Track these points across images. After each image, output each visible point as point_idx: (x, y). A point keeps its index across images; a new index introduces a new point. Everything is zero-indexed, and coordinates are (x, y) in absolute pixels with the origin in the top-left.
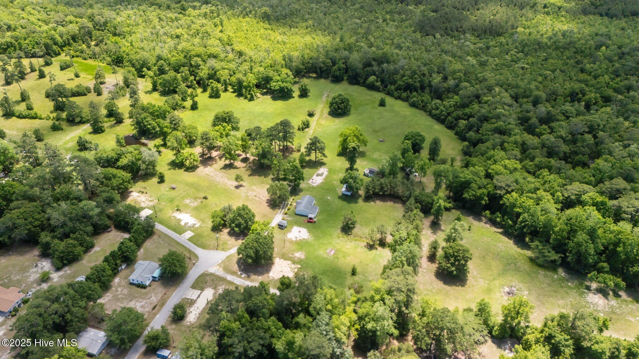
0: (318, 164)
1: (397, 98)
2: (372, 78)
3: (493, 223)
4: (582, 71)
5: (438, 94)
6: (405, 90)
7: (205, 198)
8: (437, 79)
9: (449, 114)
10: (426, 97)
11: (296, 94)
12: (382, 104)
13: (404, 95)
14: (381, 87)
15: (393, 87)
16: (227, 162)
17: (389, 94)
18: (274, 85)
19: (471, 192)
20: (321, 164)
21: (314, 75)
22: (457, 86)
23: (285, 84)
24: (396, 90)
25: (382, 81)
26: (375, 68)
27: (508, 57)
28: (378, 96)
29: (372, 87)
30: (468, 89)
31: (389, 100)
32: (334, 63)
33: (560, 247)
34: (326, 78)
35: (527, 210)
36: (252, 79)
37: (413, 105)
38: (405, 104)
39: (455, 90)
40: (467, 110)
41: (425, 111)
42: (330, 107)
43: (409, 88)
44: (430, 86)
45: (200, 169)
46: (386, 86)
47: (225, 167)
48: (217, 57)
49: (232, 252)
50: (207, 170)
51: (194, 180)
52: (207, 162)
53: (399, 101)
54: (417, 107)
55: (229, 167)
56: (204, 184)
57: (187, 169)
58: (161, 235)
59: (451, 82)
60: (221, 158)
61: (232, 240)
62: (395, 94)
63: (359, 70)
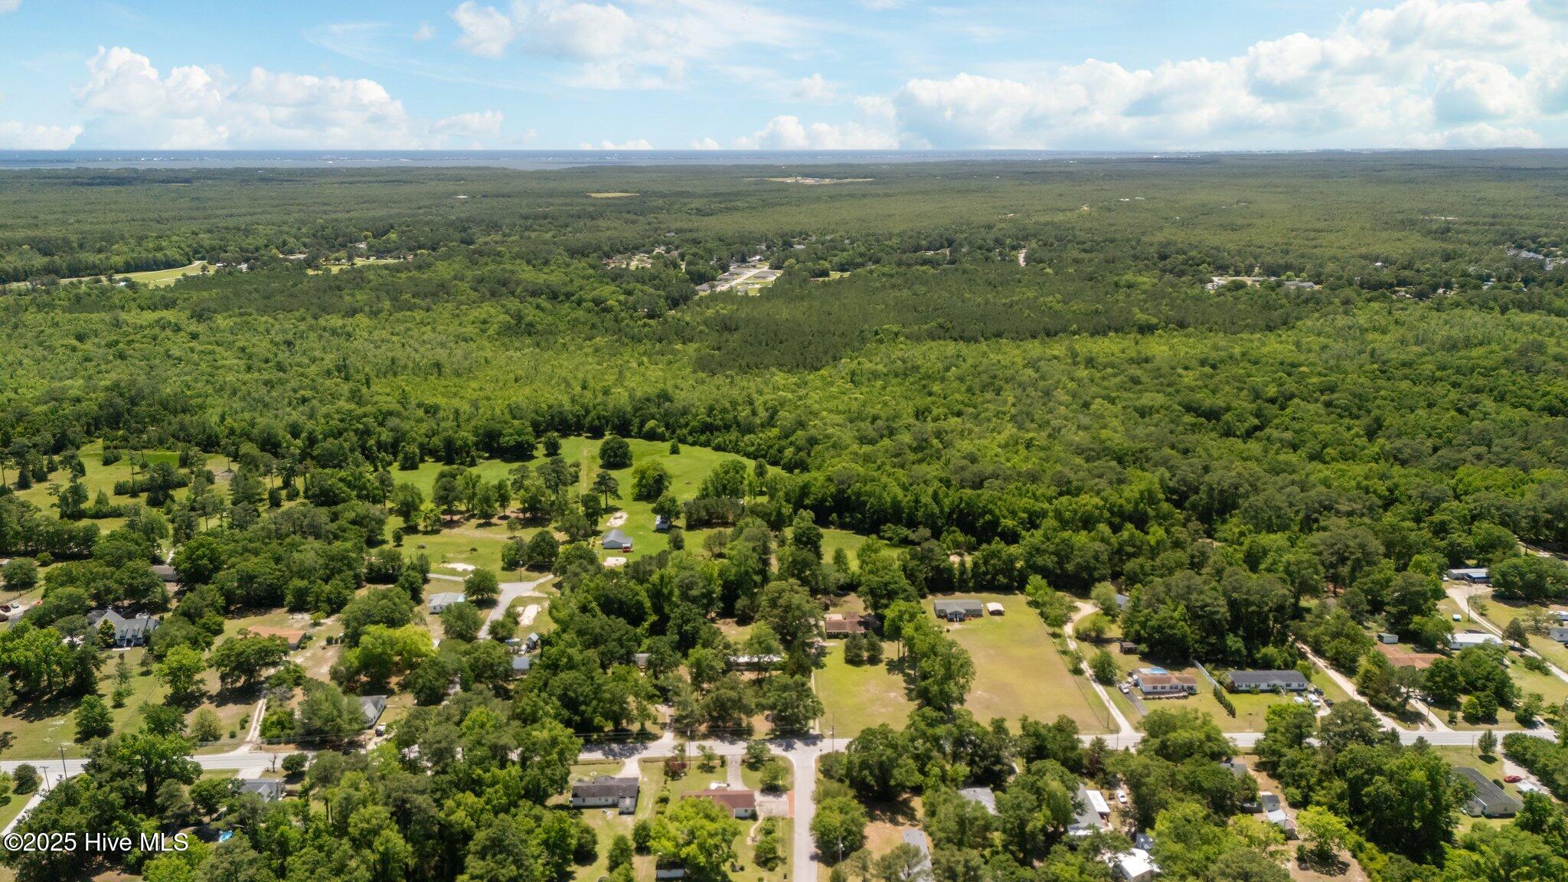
0: (611, 510)
1: (693, 444)
2: (651, 423)
3: (843, 526)
4: (930, 394)
5: (749, 429)
6: (703, 432)
7: (474, 550)
8: (744, 413)
9: (770, 447)
10: (733, 435)
11: (540, 453)
12: (675, 452)
13: (703, 438)
14: (667, 435)
15: (685, 431)
16: (482, 521)
17: (683, 441)
18: (507, 440)
19: (812, 497)
20: (617, 510)
21: (557, 433)
22: (772, 417)
23: (524, 438)
24: (690, 433)
25: (667, 426)
26: (653, 410)
27: (834, 389)
28: (667, 446)
29: (652, 436)
30: (786, 417)
31: (682, 448)
32: (587, 412)
34: (579, 435)
35: (870, 495)
36: (466, 435)
37: (717, 448)
38: (708, 450)
39: (770, 422)
40: (793, 438)
42: (602, 458)
43: (708, 428)
44: (738, 424)
45: (445, 531)
46: (673, 432)
47: (480, 526)
48: (398, 415)
49: (541, 581)
50: (456, 531)
51: (445, 540)
52: (451, 524)
53: (697, 448)
54: (724, 450)
55: (488, 524)
56: (462, 541)
57: (426, 533)
58: (438, 580)
59: (763, 414)
60: (468, 519)
61: (536, 574)
62: (690, 439)
63: (628, 416)
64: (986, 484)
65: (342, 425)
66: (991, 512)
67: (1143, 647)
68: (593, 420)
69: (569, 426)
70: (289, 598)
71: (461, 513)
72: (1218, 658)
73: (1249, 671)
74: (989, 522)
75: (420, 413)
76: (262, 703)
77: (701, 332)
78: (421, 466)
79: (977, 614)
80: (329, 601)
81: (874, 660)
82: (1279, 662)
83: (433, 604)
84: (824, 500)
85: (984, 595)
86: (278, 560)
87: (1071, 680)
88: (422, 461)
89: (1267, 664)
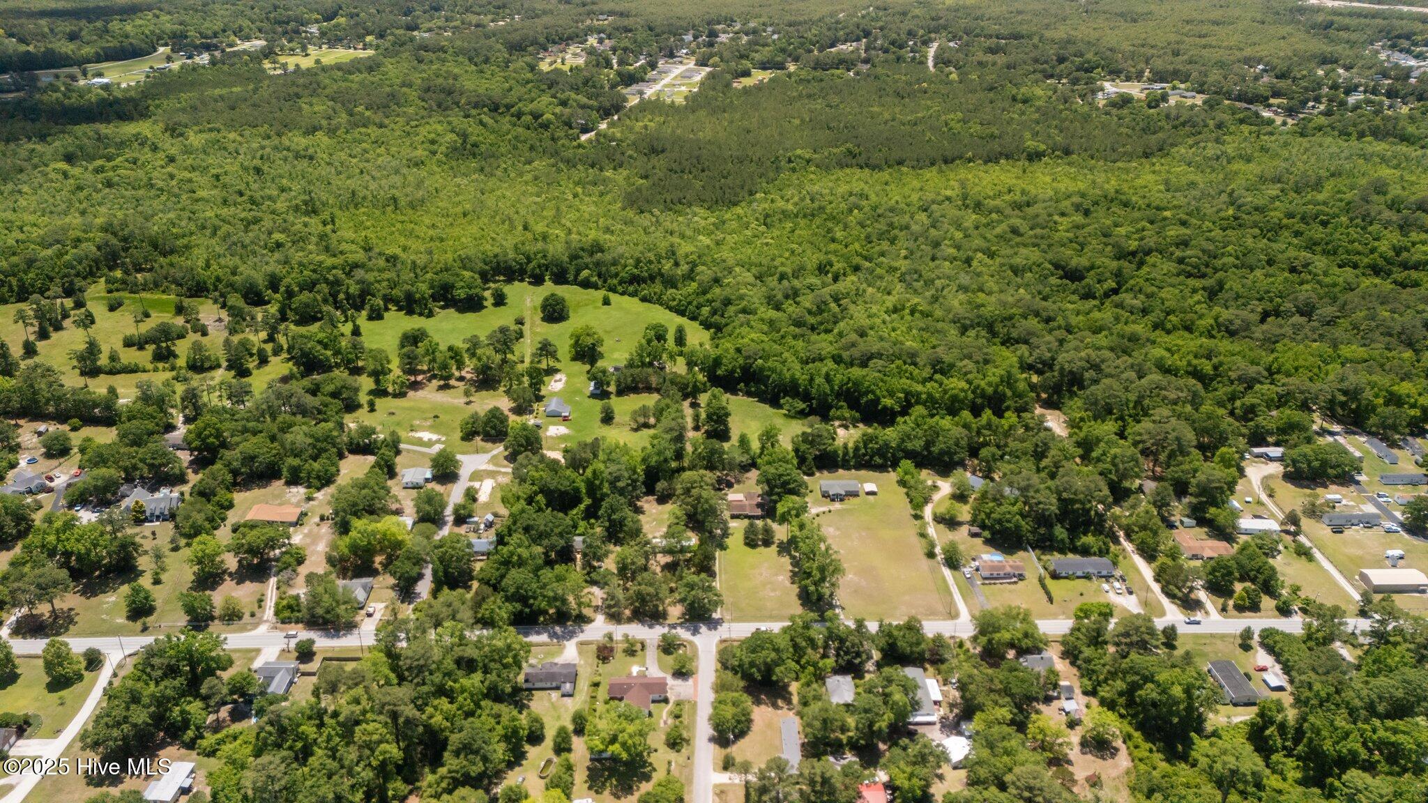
0: (551, 371)
1: (623, 294)
2: (585, 273)
3: (749, 394)
4: (833, 240)
5: (671, 282)
6: (631, 283)
7: (436, 417)
8: (667, 266)
9: (690, 303)
10: (657, 287)
11: (489, 302)
12: (606, 302)
13: (631, 289)
14: (600, 283)
15: (615, 281)
16: (442, 383)
17: (612, 289)
18: (461, 293)
19: (723, 368)
20: (557, 371)
21: (502, 278)
22: (692, 270)
23: (473, 291)
24: (620, 283)
25: (599, 276)
26: (588, 260)
27: (748, 233)
28: (600, 294)
29: (586, 284)
30: (705, 273)
31: (614, 297)
32: (529, 260)
33: (806, 397)
34: (522, 280)
35: (773, 370)
36: (423, 288)
37: (644, 300)
38: (636, 300)
39: (690, 276)
40: (709, 296)
41: (661, 304)
42: (543, 311)
43: (635, 280)
44: (662, 275)
45: (411, 394)
46: (605, 281)
47: (441, 388)
48: (363, 266)
49: (495, 452)
50: (420, 393)
51: (411, 404)
52: (415, 386)
53: (626, 297)
54: (650, 301)
55: (446, 387)
56: (425, 406)
57: (395, 396)
58: (408, 451)
59: (685, 268)
60: (429, 380)
61: (489, 445)
62: (620, 289)
63: (565, 265)
64: (871, 363)
65: (314, 276)
66: (873, 392)
67: (987, 534)
68: (534, 269)
69: (514, 272)
70: (285, 472)
71: (423, 372)
72: (1045, 544)
73: (1070, 556)
74: (872, 400)
75: (381, 262)
76: (273, 581)
77: (630, 157)
78: (386, 315)
79: (855, 494)
80: (318, 477)
81: (767, 543)
82: (1095, 549)
83: (405, 480)
84: (733, 371)
85: (863, 473)
86: (273, 438)
87: (925, 563)
88: (387, 309)
89: (1085, 551)
